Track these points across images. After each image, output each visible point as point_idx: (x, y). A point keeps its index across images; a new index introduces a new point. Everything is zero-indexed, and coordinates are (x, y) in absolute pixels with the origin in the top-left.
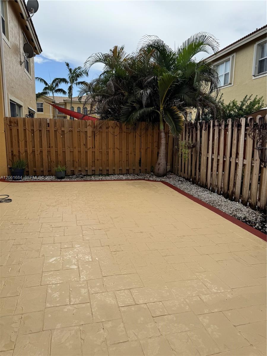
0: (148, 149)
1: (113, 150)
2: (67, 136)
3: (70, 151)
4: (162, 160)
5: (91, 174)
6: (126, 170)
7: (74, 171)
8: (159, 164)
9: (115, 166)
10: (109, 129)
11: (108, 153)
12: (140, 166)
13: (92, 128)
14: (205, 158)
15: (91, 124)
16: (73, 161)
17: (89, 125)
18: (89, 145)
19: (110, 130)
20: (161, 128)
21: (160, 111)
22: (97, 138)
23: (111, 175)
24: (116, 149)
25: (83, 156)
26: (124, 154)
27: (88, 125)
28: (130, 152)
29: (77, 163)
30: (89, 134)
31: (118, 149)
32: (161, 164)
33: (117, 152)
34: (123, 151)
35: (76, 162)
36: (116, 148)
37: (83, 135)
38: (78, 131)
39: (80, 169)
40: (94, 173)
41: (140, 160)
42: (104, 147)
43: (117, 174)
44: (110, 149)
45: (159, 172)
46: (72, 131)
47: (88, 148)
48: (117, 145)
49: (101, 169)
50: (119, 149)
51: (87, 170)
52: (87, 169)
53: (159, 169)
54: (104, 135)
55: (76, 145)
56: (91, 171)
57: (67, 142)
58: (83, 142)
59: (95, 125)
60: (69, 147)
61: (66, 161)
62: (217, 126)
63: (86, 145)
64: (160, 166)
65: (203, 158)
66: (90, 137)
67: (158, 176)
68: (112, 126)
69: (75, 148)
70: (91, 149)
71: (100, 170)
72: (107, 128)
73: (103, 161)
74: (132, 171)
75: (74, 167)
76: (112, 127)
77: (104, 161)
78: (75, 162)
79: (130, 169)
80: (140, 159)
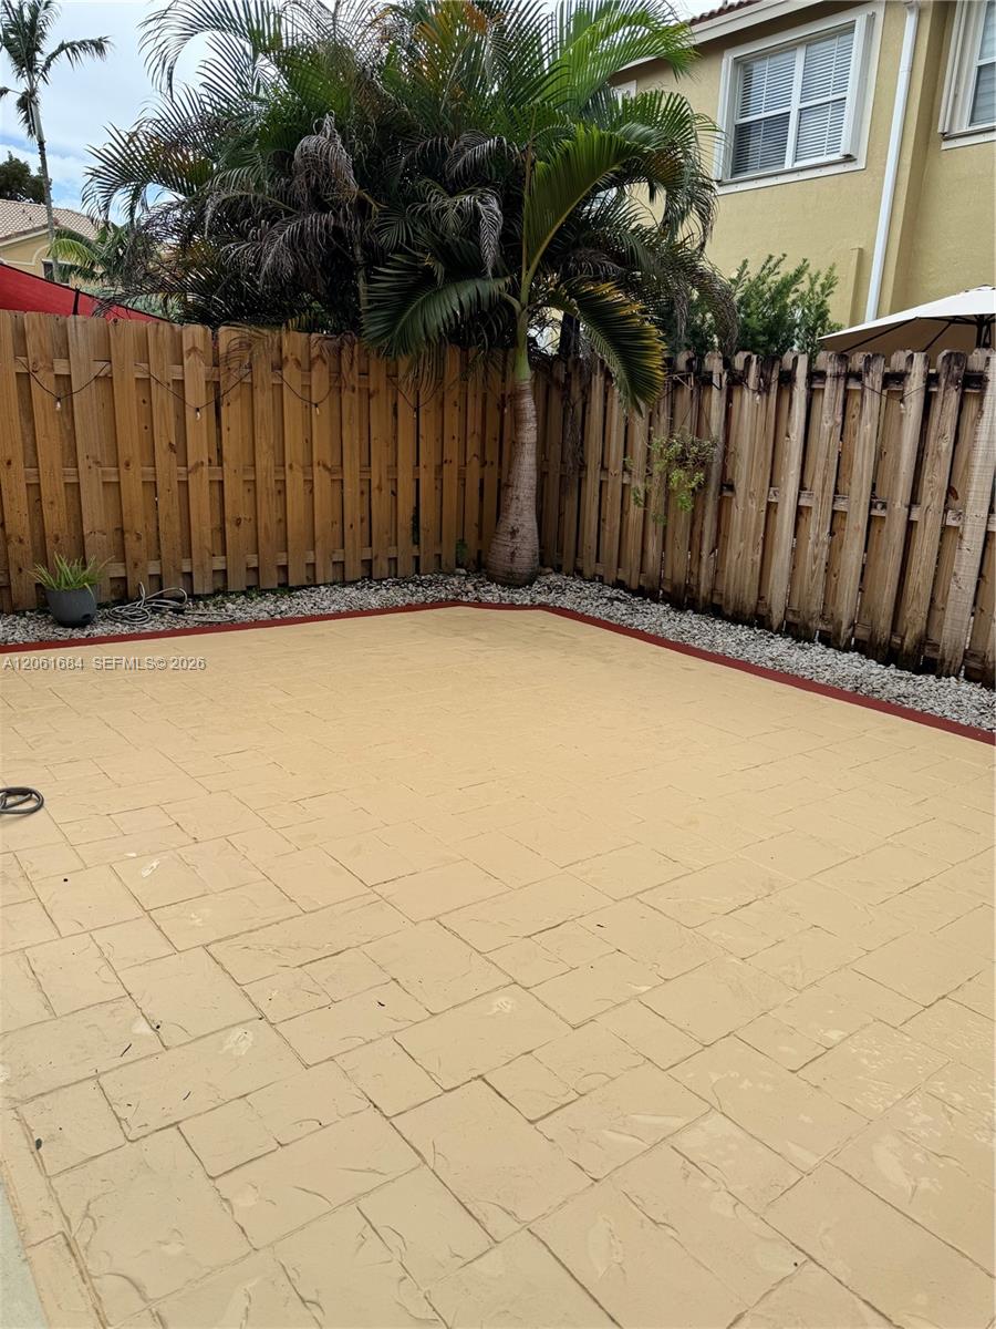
0: (445, 466)
1: (305, 473)
2: (86, 402)
3: (104, 483)
4: (523, 515)
5: (208, 590)
6: (363, 561)
7: (124, 579)
8: (514, 533)
9: (314, 549)
10: (286, 372)
11: (280, 487)
12: (416, 542)
13: (206, 365)
14: (755, 509)
15: (200, 346)
16: (121, 531)
17: (194, 349)
18: (199, 448)
19: (291, 373)
20: (522, 377)
21: (519, 300)
22: (232, 414)
23: (298, 588)
24: (316, 469)
25: (168, 504)
26: (352, 490)
27: (185, 349)
28: (375, 484)
29: (139, 538)
30: (196, 394)
31: (325, 466)
32: (523, 532)
33: (321, 479)
34: (347, 479)
35: (134, 538)
36: (319, 464)
37: (162, 398)
38: (137, 379)
39: (154, 569)
40: (220, 585)
41: (416, 518)
42: (265, 461)
43: (325, 585)
44: (291, 467)
45: (516, 565)
46: (108, 379)
47: (191, 463)
48: (323, 450)
49: (255, 565)
50: (329, 470)
51: (190, 575)
52: (186, 569)
53: (513, 554)
54: (263, 400)
55: (131, 446)
56: (210, 575)
57: (89, 438)
58: (165, 433)
59: (222, 350)
60: (97, 463)
61: (86, 532)
62: (837, 376)
63: (179, 449)
64: (519, 540)
65: (745, 504)
66: (198, 410)
67: (512, 581)
68: (299, 358)
69: (127, 465)
70: (205, 469)
71: (248, 569)
72: (279, 366)
73: (261, 524)
74: (385, 565)
75: (124, 561)
76: (298, 363)
77: (266, 528)
78: (130, 539)
79: (376, 558)
80: (417, 509)
